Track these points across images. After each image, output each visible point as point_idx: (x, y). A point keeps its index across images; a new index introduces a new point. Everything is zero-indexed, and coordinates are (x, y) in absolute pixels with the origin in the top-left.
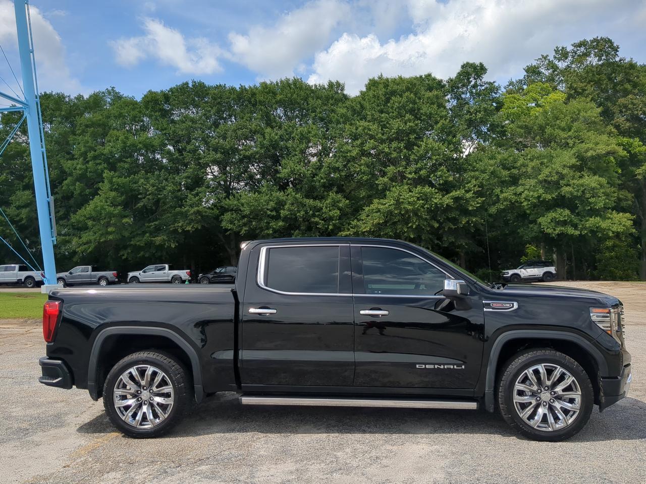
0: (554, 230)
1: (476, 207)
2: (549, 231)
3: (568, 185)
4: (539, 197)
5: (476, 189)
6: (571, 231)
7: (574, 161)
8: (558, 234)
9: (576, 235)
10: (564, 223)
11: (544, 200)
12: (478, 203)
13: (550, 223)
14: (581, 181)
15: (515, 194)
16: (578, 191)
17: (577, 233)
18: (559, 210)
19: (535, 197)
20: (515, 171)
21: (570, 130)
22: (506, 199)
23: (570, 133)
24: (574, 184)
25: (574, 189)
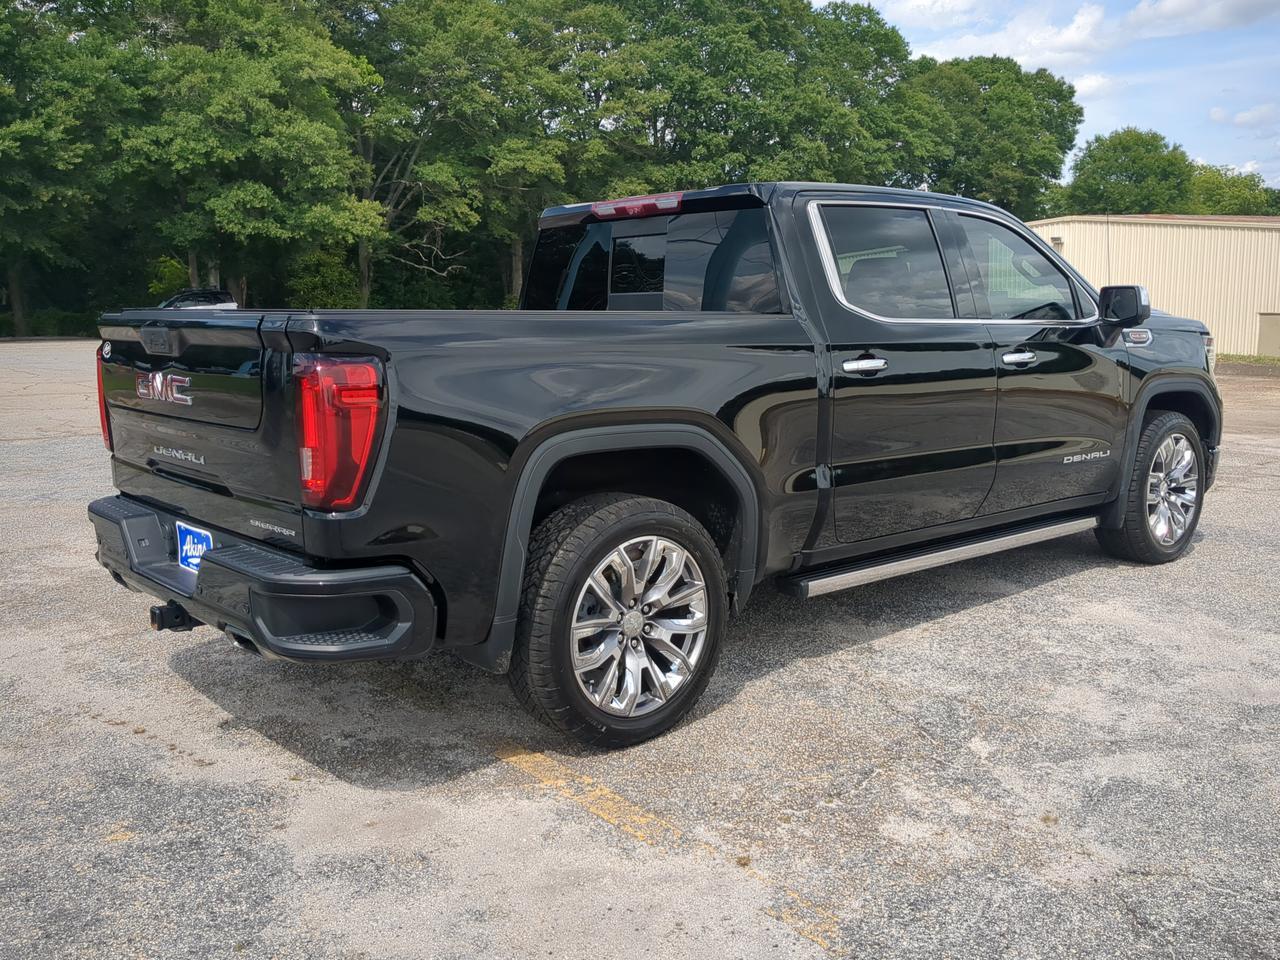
0: (244, 227)
1: (74, 164)
2: (233, 228)
3: (268, 134)
4: (207, 155)
5: (71, 121)
6: (275, 230)
7: (275, 85)
8: (249, 236)
9: (285, 240)
10: (262, 214)
11: (221, 160)
12: (78, 156)
13: (232, 211)
14: (293, 130)
15: (156, 143)
16: (288, 149)
17: (286, 235)
18: (251, 186)
19: (200, 154)
20: (153, 92)
21: (258, 18)
22: (137, 152)
23: (259, 25)
24: (280, 133)
25: (281, 144)
